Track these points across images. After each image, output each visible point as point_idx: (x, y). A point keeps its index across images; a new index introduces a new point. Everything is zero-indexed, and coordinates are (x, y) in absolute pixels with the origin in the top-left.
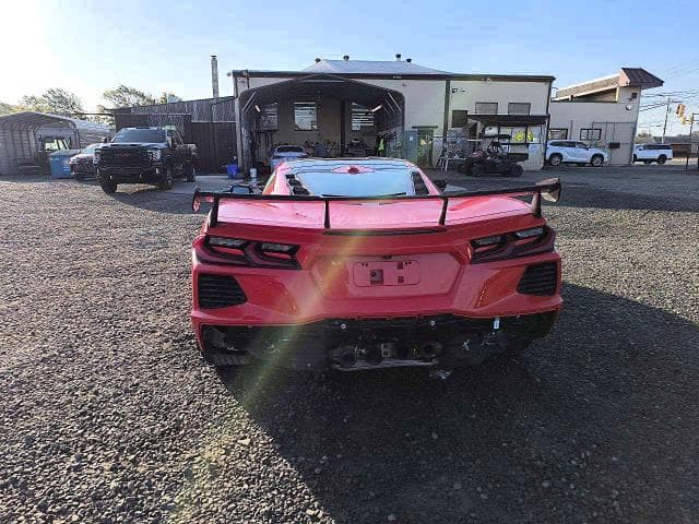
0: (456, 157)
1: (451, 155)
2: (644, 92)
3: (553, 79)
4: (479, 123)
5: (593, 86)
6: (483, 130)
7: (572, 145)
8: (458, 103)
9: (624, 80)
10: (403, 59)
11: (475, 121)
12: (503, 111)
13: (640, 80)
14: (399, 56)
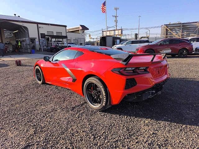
0: (45, 47)
1: (44, 46)
2: (85, 31)
3: (66, 26)
4: (50, 37)
5: (73, 29)
6: (51, 39)
7: (73, 44)
8: (41, 31)
9: (81, 28)
10: (17, 16)
11: (48, 37)
12: (55, 34)
13: (84, 28)
14: (15, 15)
